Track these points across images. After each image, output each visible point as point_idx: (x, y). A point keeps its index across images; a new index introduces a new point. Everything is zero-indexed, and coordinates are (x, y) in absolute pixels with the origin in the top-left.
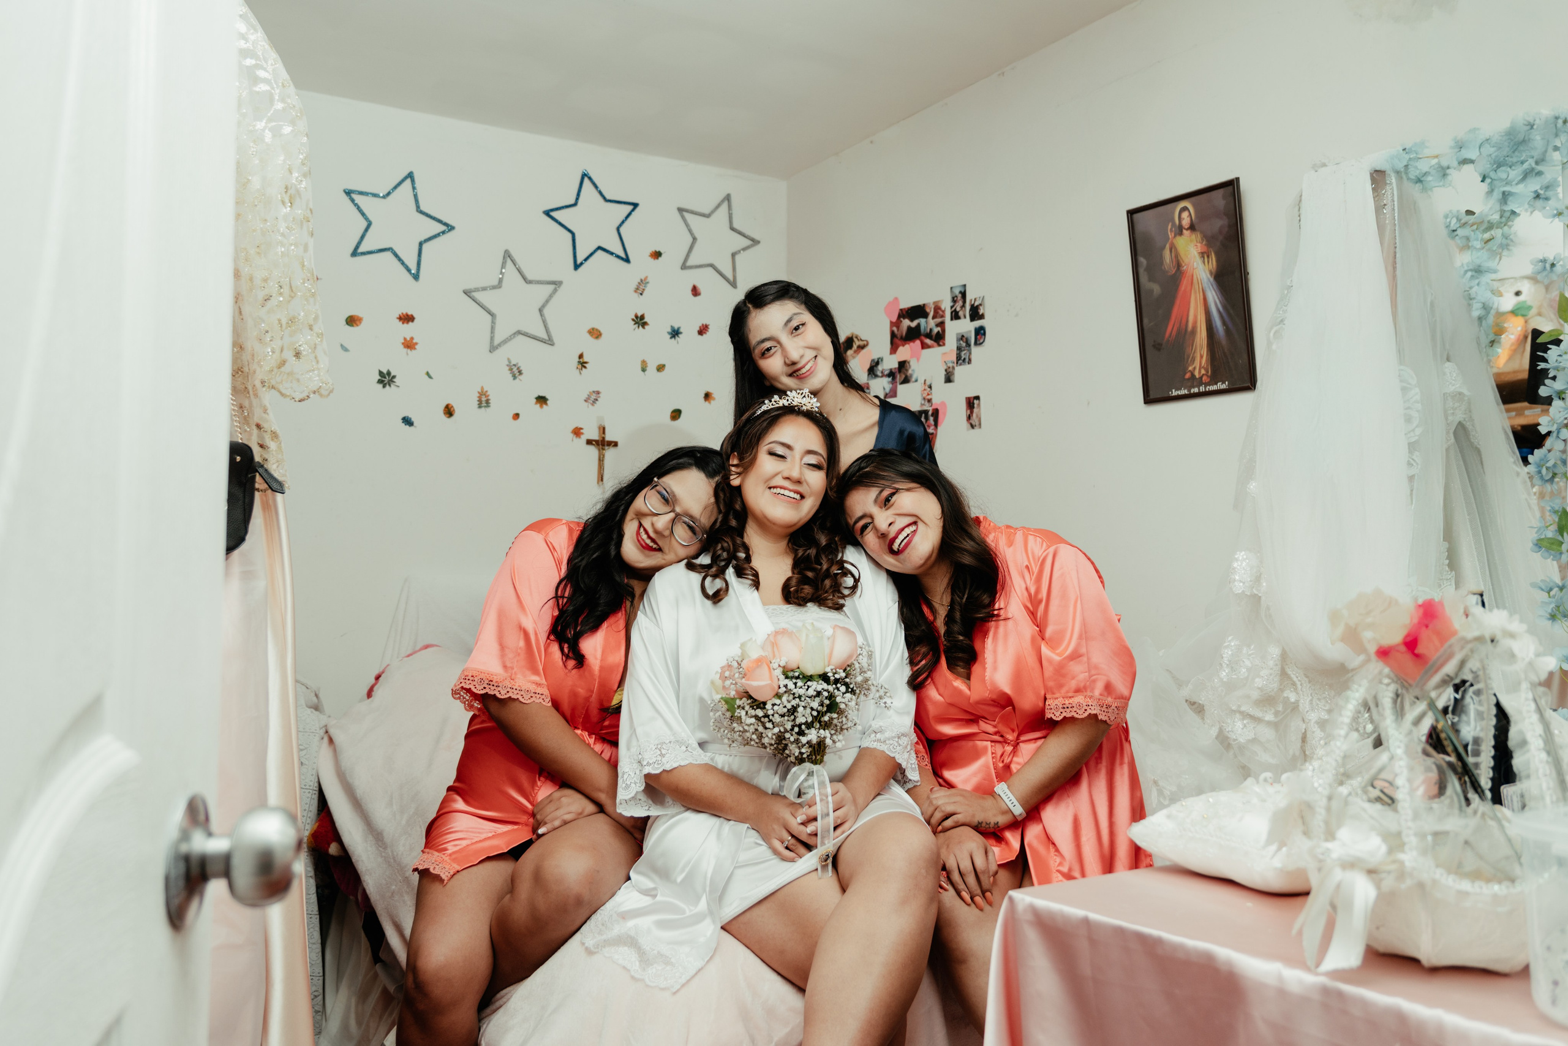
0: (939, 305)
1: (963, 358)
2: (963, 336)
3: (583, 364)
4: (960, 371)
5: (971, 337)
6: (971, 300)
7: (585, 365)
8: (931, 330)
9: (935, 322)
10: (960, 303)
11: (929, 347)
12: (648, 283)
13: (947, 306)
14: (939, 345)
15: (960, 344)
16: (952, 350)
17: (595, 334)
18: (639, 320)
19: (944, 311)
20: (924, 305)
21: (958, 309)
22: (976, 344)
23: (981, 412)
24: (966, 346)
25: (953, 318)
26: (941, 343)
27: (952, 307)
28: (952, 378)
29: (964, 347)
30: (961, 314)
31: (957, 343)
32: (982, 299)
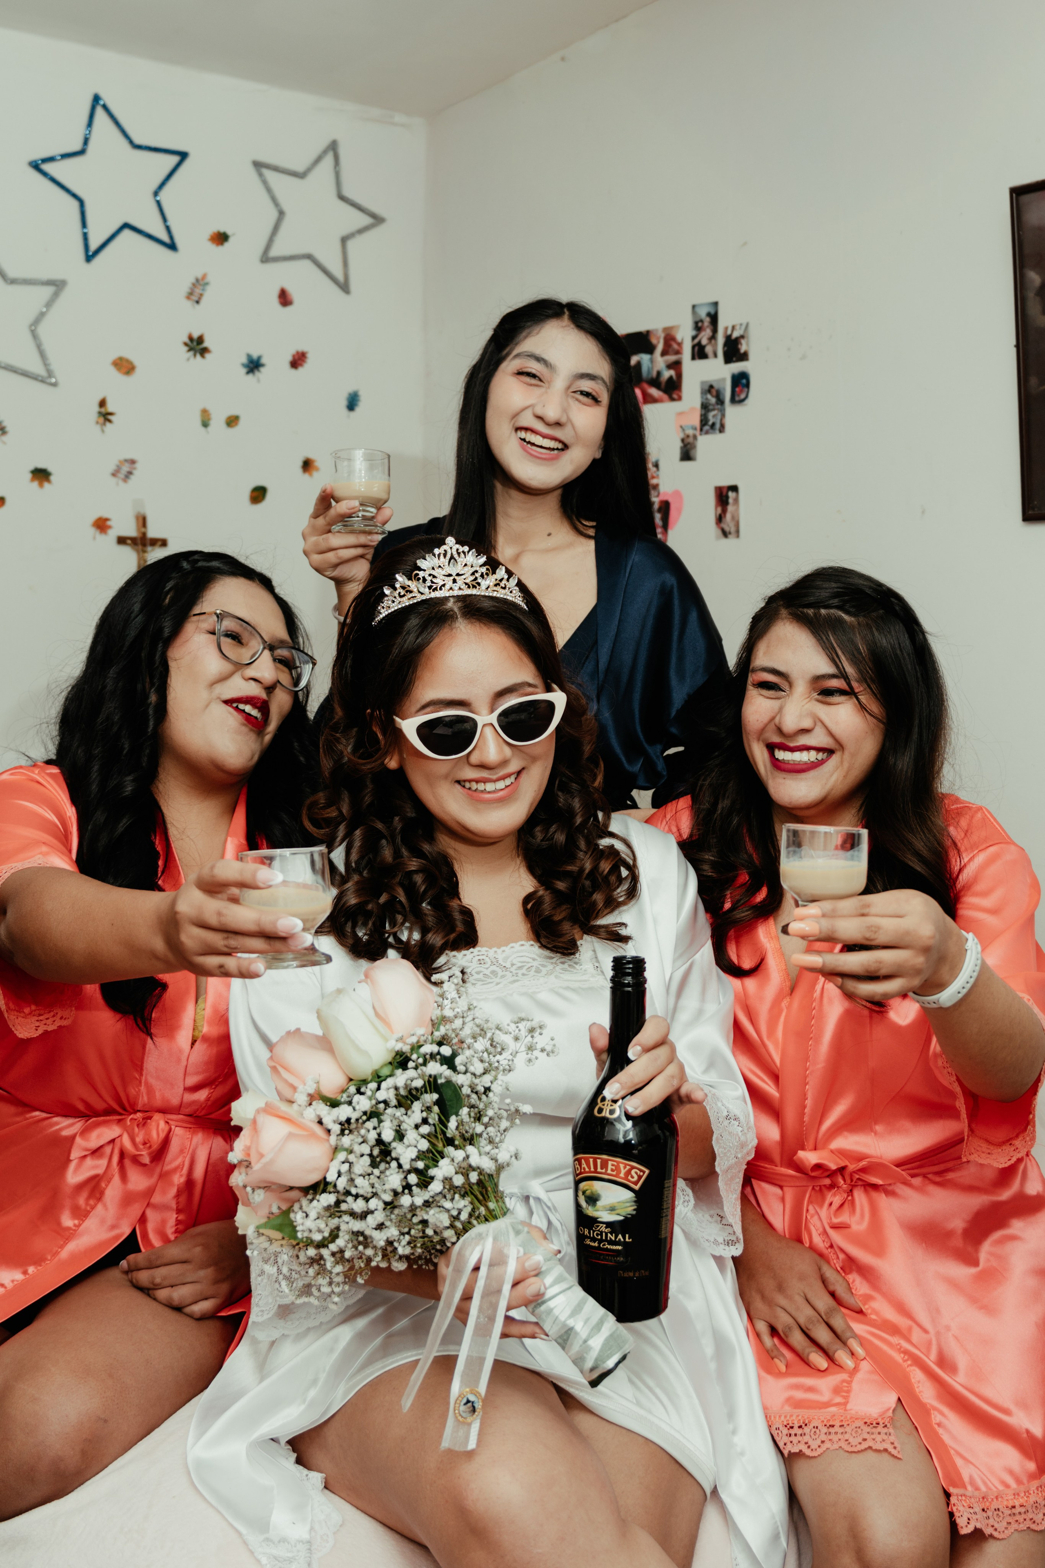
0: (673, 333)
1: (710, 423)
2: (711, 387)
3: (105, 416)
4: (705, 443)
5: (724, 389)
6: (726, 329)
7: (110, 417)
8: (659, 373)
9: (665, 361)
11: (654, 400)
12: (207, 284)
14: (672, 399)
15: (707, 399)
16: (693, 409)
17: (125, 366)
18: (195, 343)
19: (680, 344)
20: (648, 332)
21: (704, 341)
22: (733, 400)
23: (737, 509)
24: (717, 403)
25: (696, 357)
26: (675, 396)
27: (694, 338)
28: (692, 453)
29: (713, 405)
30: (709, 350)
31: (702, 397)
32: (743, 327)
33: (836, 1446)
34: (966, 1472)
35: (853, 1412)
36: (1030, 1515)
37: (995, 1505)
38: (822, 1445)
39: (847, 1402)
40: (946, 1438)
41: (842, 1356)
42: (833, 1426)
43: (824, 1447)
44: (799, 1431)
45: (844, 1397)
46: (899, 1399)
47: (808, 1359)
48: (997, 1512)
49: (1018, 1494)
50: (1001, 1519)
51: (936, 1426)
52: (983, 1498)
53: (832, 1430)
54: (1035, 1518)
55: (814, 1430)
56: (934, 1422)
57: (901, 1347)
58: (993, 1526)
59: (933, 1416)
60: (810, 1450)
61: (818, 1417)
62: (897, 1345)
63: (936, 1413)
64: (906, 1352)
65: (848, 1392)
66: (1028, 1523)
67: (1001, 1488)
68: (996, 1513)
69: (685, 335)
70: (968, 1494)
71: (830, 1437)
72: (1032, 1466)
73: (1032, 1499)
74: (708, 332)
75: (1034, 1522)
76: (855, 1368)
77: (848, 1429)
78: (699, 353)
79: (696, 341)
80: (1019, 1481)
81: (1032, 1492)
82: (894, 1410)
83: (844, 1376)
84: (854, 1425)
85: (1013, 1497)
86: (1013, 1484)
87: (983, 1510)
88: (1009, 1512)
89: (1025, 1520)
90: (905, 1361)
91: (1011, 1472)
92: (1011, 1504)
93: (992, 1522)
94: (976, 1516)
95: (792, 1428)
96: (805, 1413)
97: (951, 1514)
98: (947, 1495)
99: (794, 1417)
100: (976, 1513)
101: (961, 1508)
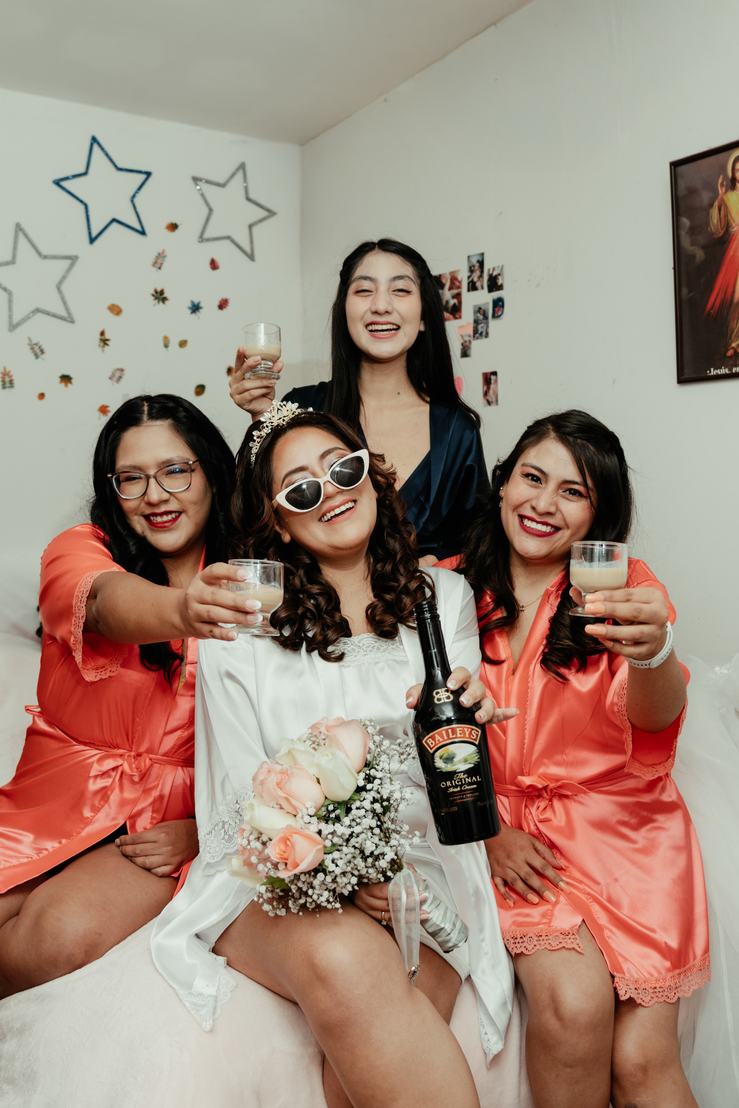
0: (456, 275)
1: (479, 332)
2: (480, 308)
3: (105, 341)
4: (476, 345)
5: (488, 309)
6: (489, 270)
7: (107, 342)
8: (447, 302)
9: (452, 294)
10: (477, 273)
12: (165, 256)
13: (463, 276)
14: (456, 318)
15: (477, 317)
17: (116, 310)
18: (159, 295)
19: (460, 282)
20: (440, 276)
21: (475, 279)
22: (494, 316)
23: (497, 387)
24: (484, 319)
25: (471, 289)
26: (457, 316)
27: (469, 277)
28: (468, 352)
29: (481, 320)
30: (479, 284)
31: (474, 316)
32: (500, 269)
33: (543, 947)
34: (625, 966)
35: (554, 927)
36: (666, 993)
37: (644, 986)
38: (534, 948)
39: (551, 922)
40: (614, 945)
41: (548, 894)
42: (541, 936)
43: (536, 949)
44: (521, 940)
45: (548, 919)
46: (583, 920)
47: (527, 898)
48: (645, 991)
49: (659, 980)
50: (647, 995)
51: (607, 938)
52: (636, 982)
53: (540, 938)
54: (669, 995)
55: (529, 939)
56: (605, 935)
57: (585, 891)
58: (642, 999)
59: (605, 932)
60: (528, 951)
61: (533, 931)
62: (583, 890)
63: (607, 930)
64: (588, 894)
65: (552, 916)
66: (664, 998)
67: (647, 976)
68: (644, 991)
70: (627, 978)
71: (539, 942)
72: (668, 964)
73: (668, 984)
75: (668, 998)
76: (556, 902)
77: (550, 937)
80: (659, 973)
81: (667, 980)
82: (580, 926)
83: (549, 907)
84: (554, 935)
85: (655, 982)
86: (656, 975)
87: (636, 989)
88: (652, 991)
89: (662, 996)
90: (588, 899)
92: (654, 986)
93: (641, 996)
94: (630, 991)
95: (516, 938)
96: (524, 930)
97: (615, 989)
98: (613, 977)
99: (517, 932)
100: (630, 989)
101: (621, 985)
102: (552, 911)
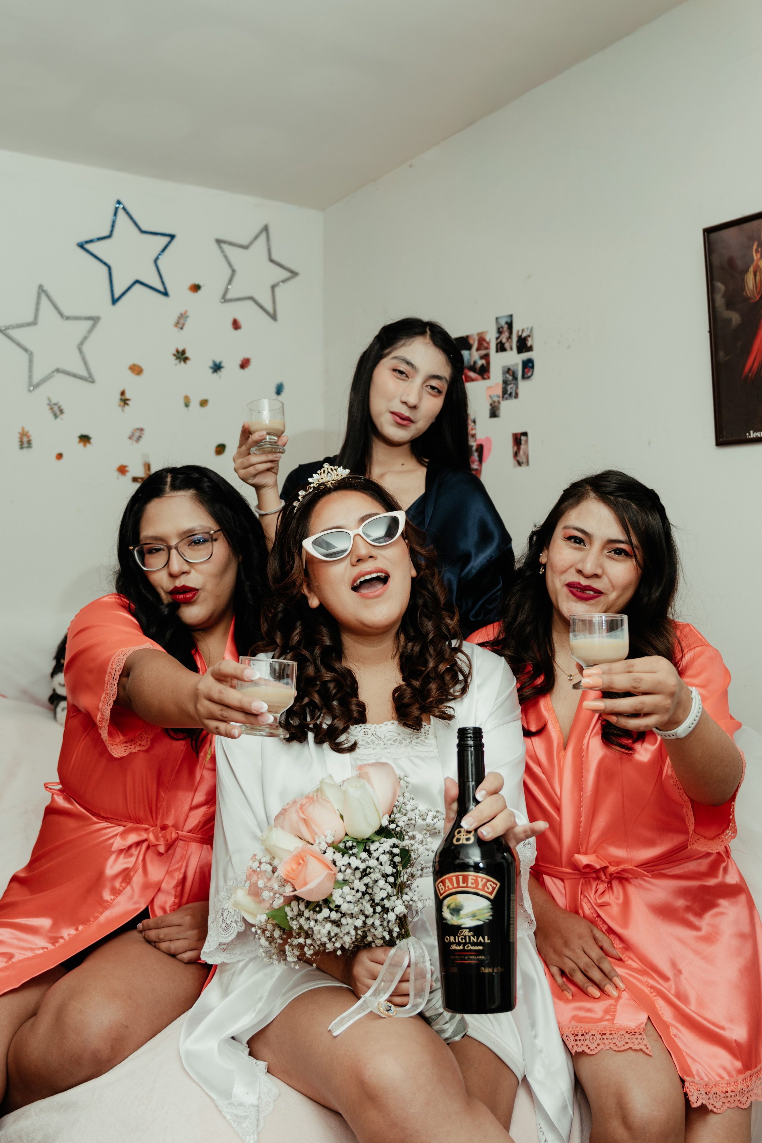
0: (483, 336)
1: (508, 393)
2: (509, 369)
3: (125, 401)
4: (505, 406)
5: (517, 370)
6: (518, 331)
8: (474, 362)
9: (479, 355)
11: (472, 380)
12: (187, 317)
14: (483, 379)
15: (506, 377)
16: (497, 384)
17: (137, 370)
18: (180, 355)
19: (488, 343)
20: (468, 335)
21: (503, 340)
22: (523, 377)
23: (527, 448)
24: (512, 380)
25: (499, 350)
27: (497, 338)
28: (496, 413)
29: (510, 381)
30: (507, 345)
31: (503, 376)
32: (529, 330)
33: (607, 1047)
34: (694, 1068)
35: (617, 1025)
36: (738, 1098)
37: (713, 1090)
38: (598, 1047)
39: (613, 1019)
40: (680, 1045)
41: (608, 988)
42: (604, 1034)
43: (599, 1048)
44: (582, 1038)
45: (611, 1015)
46: (648, 1018)
48: (716, 1095)
49: (730, 1084)
50: (718, 1099)
51: (673, 1037)
52: (706, 1085)
53: (604, 1037)
54: (740, 1100)
55: (592, 1037)
56: (672, 1034)
57: (648, 983)
58: (713, 1104)
59: (671, 1030)
60: (590, 1050)
61: (595, 1028)
62: (644, 982)
63: (673, 1028)
64: (652, 988)
65: (614, 1012)
66: (737, 1104)
67: (718, 1079)
68: (714, 1096)
69: (492, 337)
70: (696, 1082)
71: (603, 1041)
72: (739, 1065)
73: (740, 1087)
74: (506, 334)
75: (740, 1103)
76: (617, 996)
77: (614, 1036)
78: (501, 348)
79: (499, 340)
81: (739, 1082)
82: (645, 1025)
83: (611, 1001)
84: (619, 1033)
85: (726, 1085)
86: (727, 1077)
88: (723, 1095)
89: (735, 1101)
90: (650, 993)
91: (725, 1069)
92: (725, 1090)
93: (712, 1101)
94: (701, 1096)
95: (577, 1035)
96: (585, 1026)
97: (686, 1094)
98: (683, 1081)
99: (578, 1029)
100: (701, 1094)
101: (692, 1090)
102: (615, 1006)
